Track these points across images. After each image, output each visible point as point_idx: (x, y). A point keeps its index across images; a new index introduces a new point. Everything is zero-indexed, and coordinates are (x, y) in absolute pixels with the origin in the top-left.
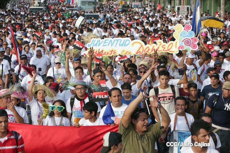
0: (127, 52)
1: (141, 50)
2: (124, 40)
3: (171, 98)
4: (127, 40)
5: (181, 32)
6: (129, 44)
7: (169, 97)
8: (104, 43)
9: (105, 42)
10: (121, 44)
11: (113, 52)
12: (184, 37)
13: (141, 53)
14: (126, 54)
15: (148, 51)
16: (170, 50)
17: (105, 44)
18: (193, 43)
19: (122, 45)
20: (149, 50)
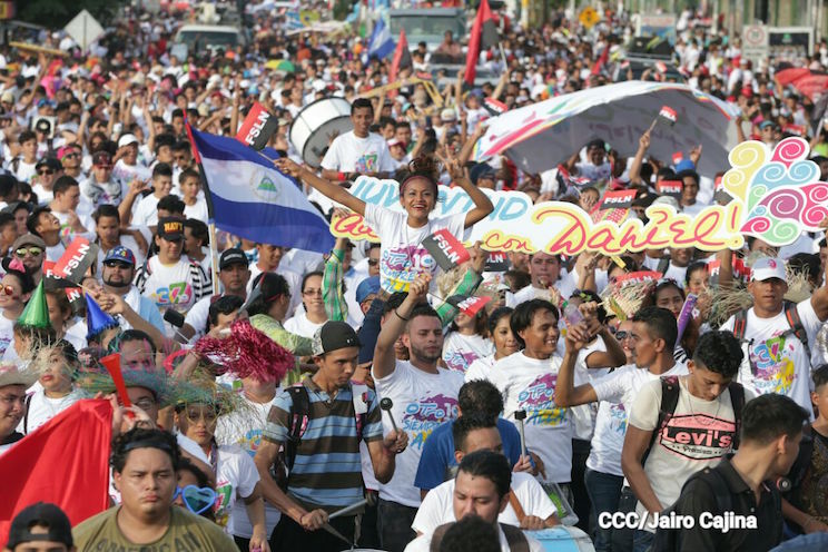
0: (510, 241)
1: (575, 238)
3: (723, 439)
4: (513, 200)
5: (761, 168)
6: (520, 213)
7: (716, 433)
12: (771, 186)
13: (572, 248)
14: (504, 246)
15: (604, 245)
16: (704, 239)
18: (810, 204)
20: (610, 238)
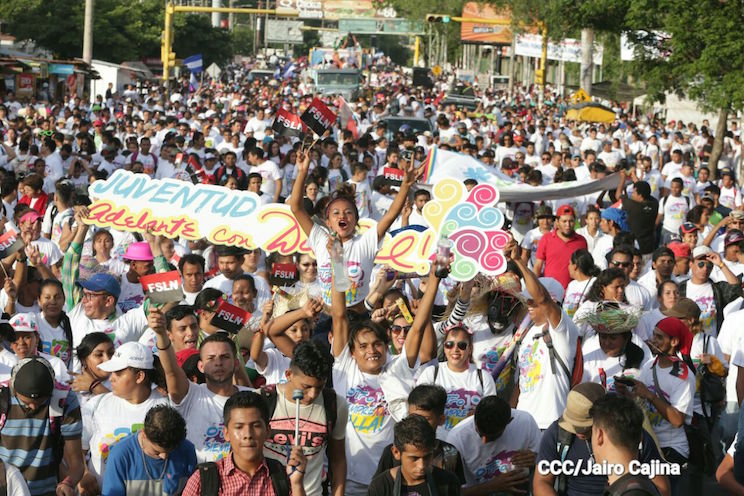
0: (235, 237)
1: (291, 239)
2: (236, 199)
3: (315, 439)
4: (246, 199)
5: (455, 206)
6: (249, 212)
7: (310, 434)
8: (157, 193)
9: (162, 191)
10: (219, 207)
11: (182, 227)
12: (462, 223)
13: (286, 248)
14: (229, 241)
16: (397, 259)
17: (160, 196)
19: (224, 211)
